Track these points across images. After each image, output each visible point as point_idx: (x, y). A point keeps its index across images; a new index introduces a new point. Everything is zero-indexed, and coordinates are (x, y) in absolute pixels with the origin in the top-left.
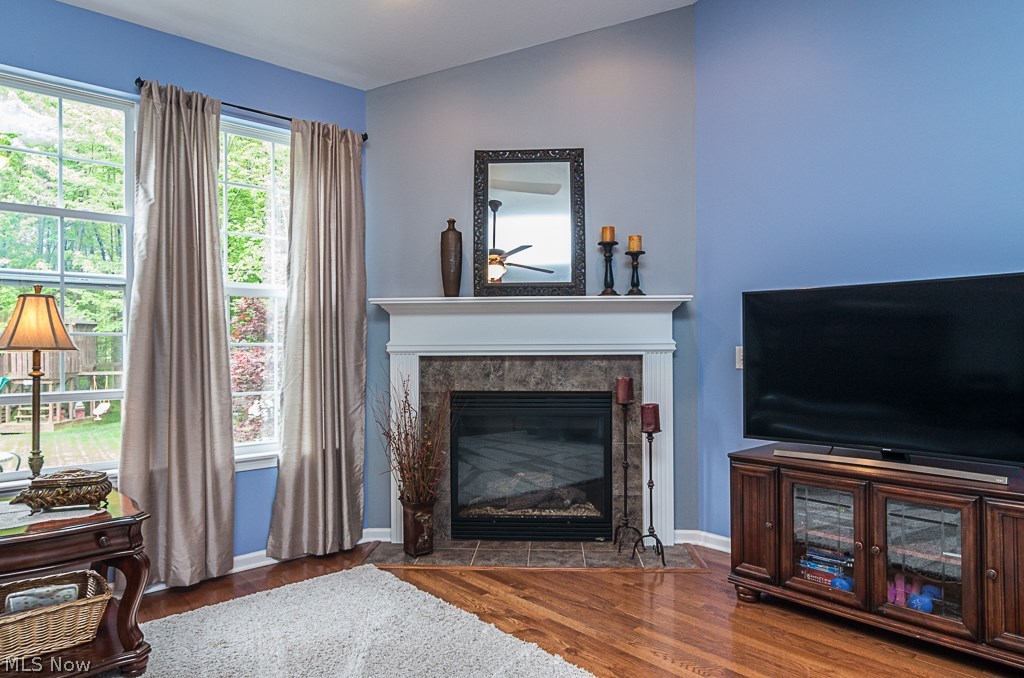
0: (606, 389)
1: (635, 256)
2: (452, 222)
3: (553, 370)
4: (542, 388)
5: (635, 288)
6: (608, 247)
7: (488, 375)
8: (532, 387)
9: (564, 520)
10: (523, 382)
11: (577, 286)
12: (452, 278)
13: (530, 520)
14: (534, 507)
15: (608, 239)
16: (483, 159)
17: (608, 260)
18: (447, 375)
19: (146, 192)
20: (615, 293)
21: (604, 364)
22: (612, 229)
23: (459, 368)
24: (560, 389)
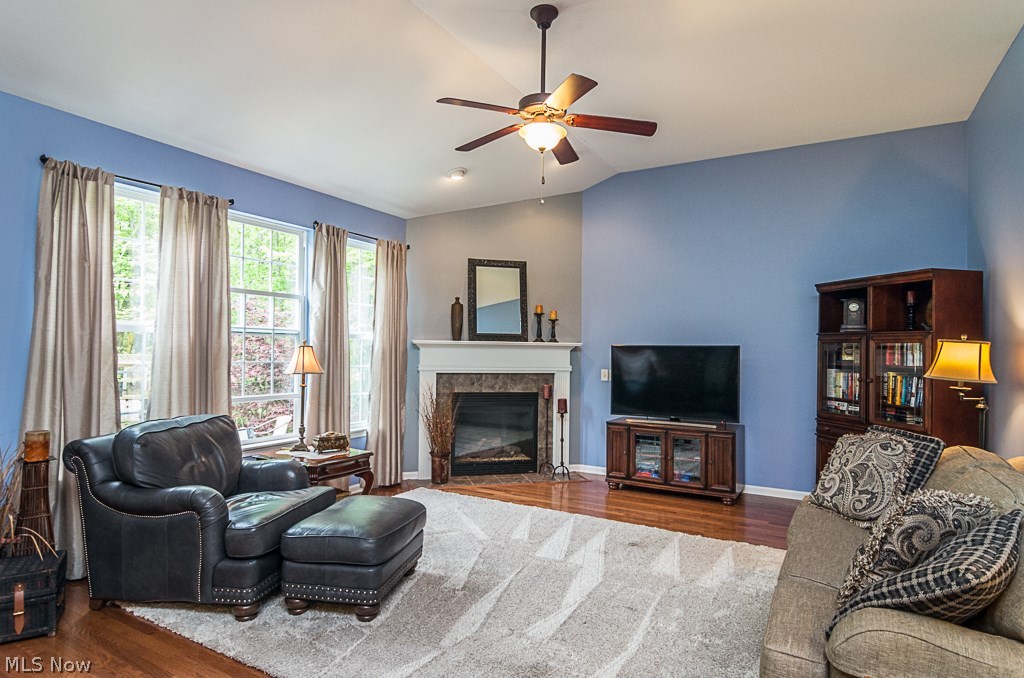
0: (535, 391)
1: (553, 322)
2: (458, 299)
3: (509, 381)
4: (502, 390)
5: (553, 339)
6: (539, 316)
7: (473, 384)
8: (497, 390)
9: (512, 462)
10: (492, 387)
11: (523, 337)
12: (457, 330)
13: (495, 463)
14: (494, 457)
15: (539, 312)
16: (473, 264)
17: (539, 323)
18: (451, 384)
19: (319, 284)
20: (542, 341)
21: (535, 378)
22: (541, 307)
23: (457, 380)
24: (512, 391)
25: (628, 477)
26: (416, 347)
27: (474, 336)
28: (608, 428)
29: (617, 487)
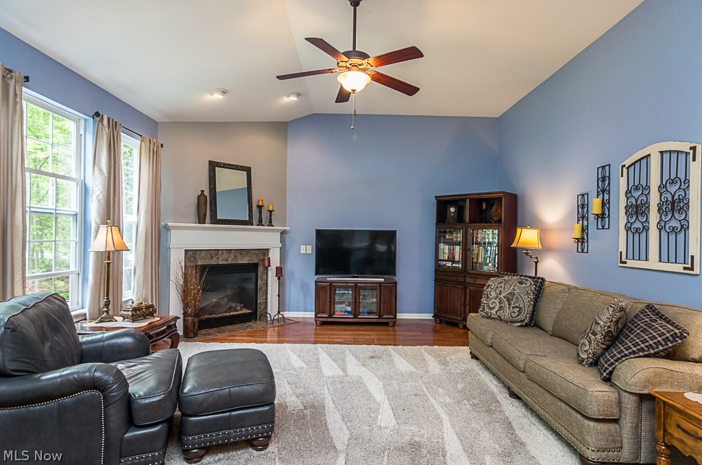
0: (257, 262)
1: (271, 212)
2: (203, 191)
3: (238, 255)
4: (233, 262)
5: (270, 224)
6: (260, 207)
7: (212, 257)
8: (230, 262)
9: (239, 315)
10: (227, 260)
11: (249, 222)
12: (202, 215)
13: (227, 317)
14: (226, 312)
15: (260, 204)
16: (213, 165)
17: (260, 212)
18: (195, 258)
19: (100, 170)
20: (262, 225)
21: (256, 252)
22: (262, 201)
23: (200, 254)
24: (240, 262)
25: (330, 316)
26: (167, 228)
27: (215, 220)
28: (316, 284)
29: (324, 323)
